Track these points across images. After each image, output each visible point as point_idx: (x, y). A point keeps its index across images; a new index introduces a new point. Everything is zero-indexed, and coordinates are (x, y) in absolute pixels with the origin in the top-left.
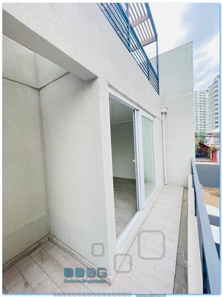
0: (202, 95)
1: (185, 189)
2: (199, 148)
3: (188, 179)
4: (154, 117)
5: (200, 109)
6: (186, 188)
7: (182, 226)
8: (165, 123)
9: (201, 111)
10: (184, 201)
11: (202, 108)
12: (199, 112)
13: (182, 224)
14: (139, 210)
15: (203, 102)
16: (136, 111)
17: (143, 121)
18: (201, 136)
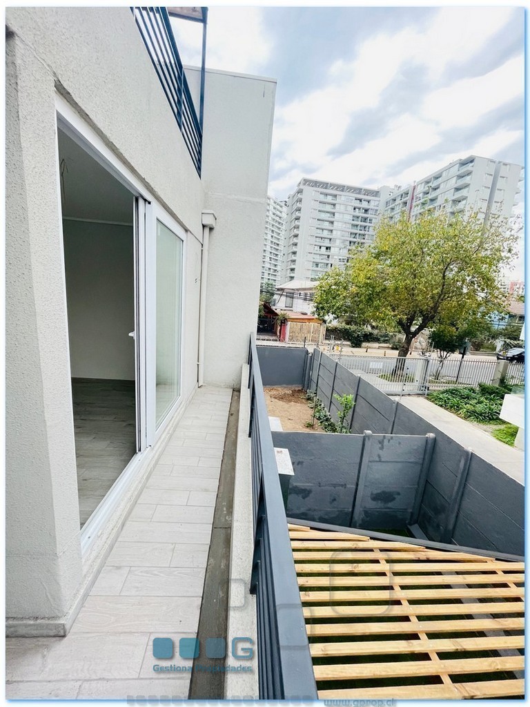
0: (278, 210)
1: (235, 393)
2: (263, 313)
3: (241, 373)
4: (186, 230)
5: (272, 236)
6: (237, 390)
7: (225, 461)
8: (208, 251)
9: (272, 242)
10: (232, 415)
11: (275, 235)
12: (270, 242)
13: (225, 457)
14: (140, 450)
15: (277, 224)
16: (141, 202)
17: (159, 234)
18: (268, 292)
